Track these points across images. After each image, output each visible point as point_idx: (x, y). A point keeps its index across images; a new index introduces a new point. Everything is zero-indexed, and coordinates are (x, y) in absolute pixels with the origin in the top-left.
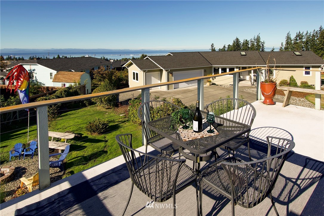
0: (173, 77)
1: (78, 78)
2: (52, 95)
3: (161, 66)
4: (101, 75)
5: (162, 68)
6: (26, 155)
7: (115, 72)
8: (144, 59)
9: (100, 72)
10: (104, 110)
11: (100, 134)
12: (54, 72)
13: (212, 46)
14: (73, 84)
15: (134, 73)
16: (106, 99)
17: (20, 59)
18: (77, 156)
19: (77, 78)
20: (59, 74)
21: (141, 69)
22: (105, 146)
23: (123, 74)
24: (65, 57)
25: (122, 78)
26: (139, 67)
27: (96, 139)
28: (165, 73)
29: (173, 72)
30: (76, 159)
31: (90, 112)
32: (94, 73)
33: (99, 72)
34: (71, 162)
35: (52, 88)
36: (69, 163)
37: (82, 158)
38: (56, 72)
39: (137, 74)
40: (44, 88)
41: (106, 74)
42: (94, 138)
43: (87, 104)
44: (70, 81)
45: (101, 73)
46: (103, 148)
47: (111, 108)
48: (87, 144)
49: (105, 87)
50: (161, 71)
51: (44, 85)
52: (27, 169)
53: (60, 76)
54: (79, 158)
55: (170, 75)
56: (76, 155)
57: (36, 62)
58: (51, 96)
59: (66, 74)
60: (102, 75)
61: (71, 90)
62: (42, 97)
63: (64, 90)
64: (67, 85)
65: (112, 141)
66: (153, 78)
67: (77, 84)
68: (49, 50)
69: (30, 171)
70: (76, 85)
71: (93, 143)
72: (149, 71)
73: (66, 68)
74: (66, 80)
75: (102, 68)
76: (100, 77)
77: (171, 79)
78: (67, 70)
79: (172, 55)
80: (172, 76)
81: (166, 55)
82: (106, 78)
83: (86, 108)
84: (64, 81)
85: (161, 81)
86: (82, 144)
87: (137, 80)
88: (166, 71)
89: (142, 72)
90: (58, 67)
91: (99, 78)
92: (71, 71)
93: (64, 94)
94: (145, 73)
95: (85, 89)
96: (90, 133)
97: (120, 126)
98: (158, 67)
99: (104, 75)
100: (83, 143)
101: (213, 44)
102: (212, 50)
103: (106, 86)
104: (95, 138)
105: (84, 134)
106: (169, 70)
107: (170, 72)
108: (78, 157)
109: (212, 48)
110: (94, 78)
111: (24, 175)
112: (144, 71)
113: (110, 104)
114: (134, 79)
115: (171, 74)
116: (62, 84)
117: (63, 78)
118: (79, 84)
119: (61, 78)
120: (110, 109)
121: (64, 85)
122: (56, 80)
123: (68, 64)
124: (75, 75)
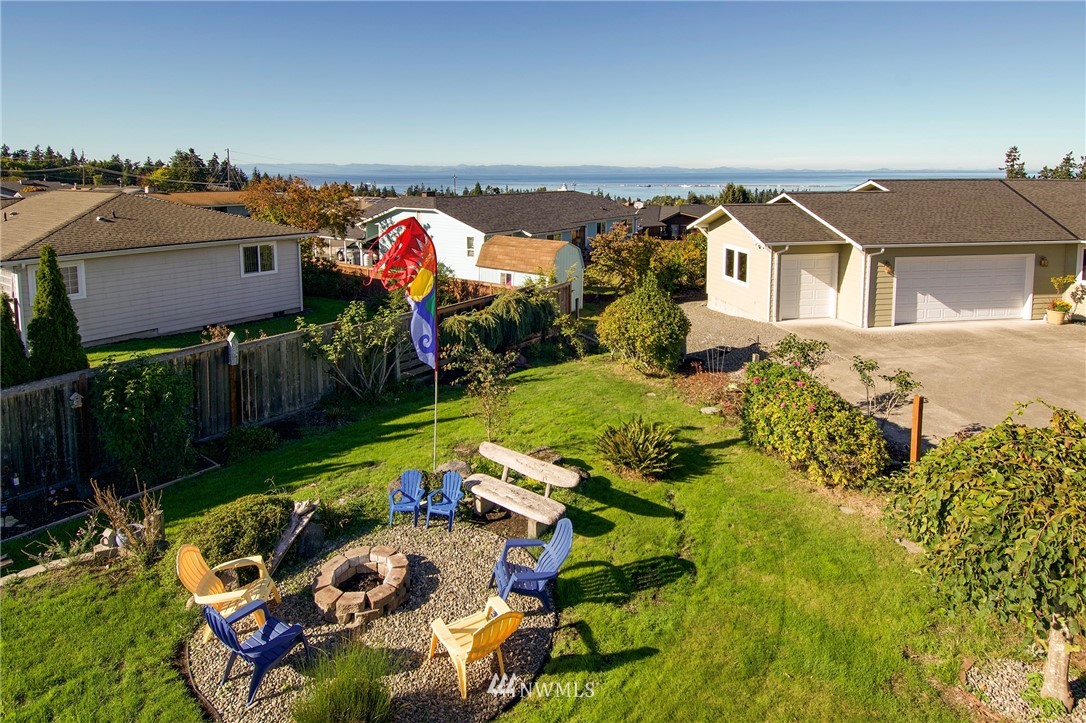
0: (895, 279)
1: (549, 259)
2: (482, 311)
3: (847, 230)
4: (615, 251)
5: (848, 240)
6: (434, 516)
7: (658, 244)
8: (771, 202)
9: (610, 242)
10: (640, 379)
11: (646, 475)
12: (479, 237)
13: (1009, 156)
14: (535, 278)
15: (730, 254)
16: (648, 342)
17: (386, 194)
18: (590, 559)
19: (544, 258)
20: (493, 244)
21: (764, 239)
22: (682, 538)
23: (681, 251)
24: (495, 190)
25: (679, 265)
26: (755, 233)
27: (639, 495)
28: (858, 261)
29: (898, 260)
30: (588, 570)
31: (594, 380)
32: (593, 244)
33: (608, 244)
34: (574, 582)
35: (477, 286)
36: (565, 581)
37: (607, 571)
38: (484, 235)
39: (743, 258)
40: (455, 283)
41: (630, 251)
42: (632, 493)
43: (580, 351)
44: (524, 267)
45: (614, 245)
46: (675, 545)
47: (664, 376)
48: (611, 514)
49: (646, 300)
50: (843, 251)
51: (451, 272)
52: (439, 572)
53: (495, 249)
54: (597, 569)
55: (883, 269)
56: (584, 553)
57: (432, 204)
58: (481, 314)
59: (513, 243)
60: (618, 251)
61: (533, 299)
62: (459, 314)
63: (515, 297)
64: (519, 280)
65: (702, 523)
66: (805, 275)
67: (547, 279)
68: (453, 169)
69: (450, 580)
70: (543, 281)
71: (632, 512)
72: (794, 250)
73: (509, 224)
74: (513, 262)
75: (617, 231)
76: (611, 259)
77: (887, 285)
78: (511, 232)
79: (885, 189)
80: (892, 273)
81: (855, 190)
82: (629, 264)
83: (579, 361)
84: (508, 265)
85: (838, 291)
86: (597, 510)
87: (742, 277)
88: (868, 251)
89: (767, 253)
90: (488, 222)
91: (609, 263)
92: (520, 235)
93: (516, 310)
94: (776, 256)
95: (570, 296)
96: (613, 466)
97: (712, 458)
98: (832, 236)
99: (624, 254)
100: (598, 505)
101: (1015, 149)
102: (1010, 172)
103: (649, 298)
104: (635, 492)
105: (592, 465)
106: (880, 249)
107: (884, 259)
108: (593, 564)
109: (1012, 166)
110: (593, 262)
111: (433, 595)
112: (775, 249)
113: (660, 360)
114: (729, 272)
115: (887, 263)
116: (503, 275)
117: (506, 257)
118: (554, 280)
119: (500, 257)
120: (659, 377)
121: (509, 278)
122: (488, 262)
123: (512, 213)
124: (538, 248)
